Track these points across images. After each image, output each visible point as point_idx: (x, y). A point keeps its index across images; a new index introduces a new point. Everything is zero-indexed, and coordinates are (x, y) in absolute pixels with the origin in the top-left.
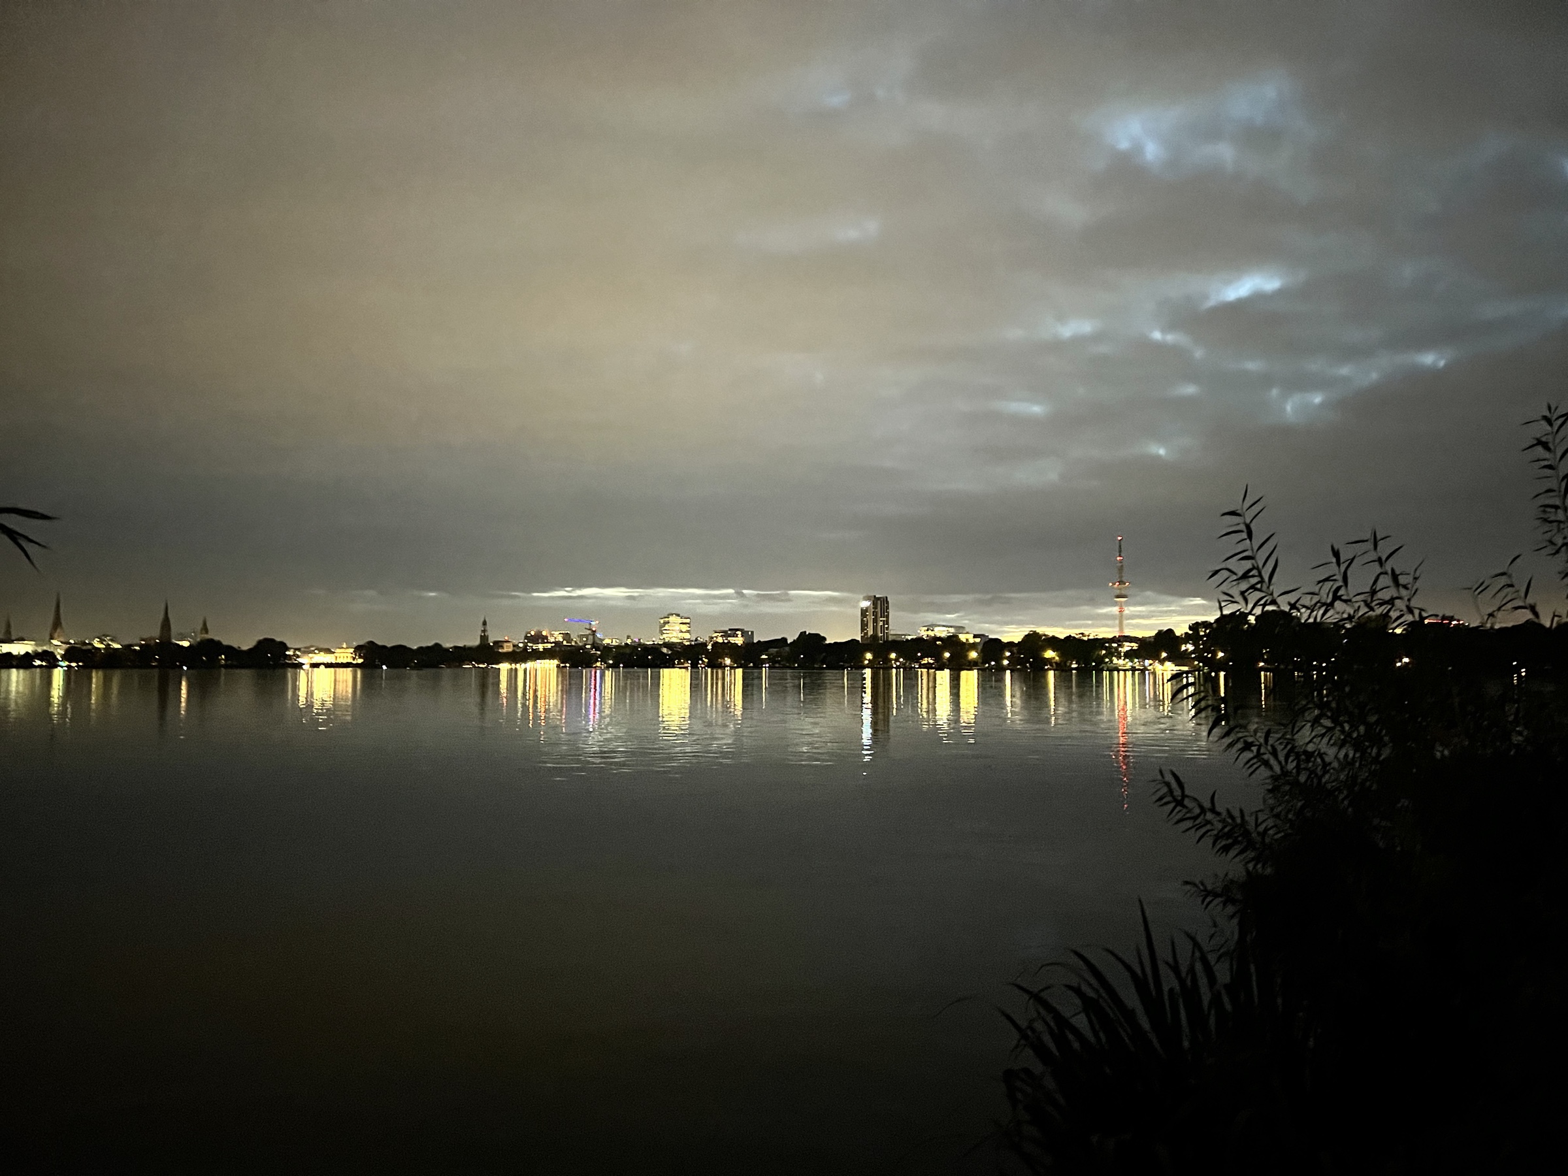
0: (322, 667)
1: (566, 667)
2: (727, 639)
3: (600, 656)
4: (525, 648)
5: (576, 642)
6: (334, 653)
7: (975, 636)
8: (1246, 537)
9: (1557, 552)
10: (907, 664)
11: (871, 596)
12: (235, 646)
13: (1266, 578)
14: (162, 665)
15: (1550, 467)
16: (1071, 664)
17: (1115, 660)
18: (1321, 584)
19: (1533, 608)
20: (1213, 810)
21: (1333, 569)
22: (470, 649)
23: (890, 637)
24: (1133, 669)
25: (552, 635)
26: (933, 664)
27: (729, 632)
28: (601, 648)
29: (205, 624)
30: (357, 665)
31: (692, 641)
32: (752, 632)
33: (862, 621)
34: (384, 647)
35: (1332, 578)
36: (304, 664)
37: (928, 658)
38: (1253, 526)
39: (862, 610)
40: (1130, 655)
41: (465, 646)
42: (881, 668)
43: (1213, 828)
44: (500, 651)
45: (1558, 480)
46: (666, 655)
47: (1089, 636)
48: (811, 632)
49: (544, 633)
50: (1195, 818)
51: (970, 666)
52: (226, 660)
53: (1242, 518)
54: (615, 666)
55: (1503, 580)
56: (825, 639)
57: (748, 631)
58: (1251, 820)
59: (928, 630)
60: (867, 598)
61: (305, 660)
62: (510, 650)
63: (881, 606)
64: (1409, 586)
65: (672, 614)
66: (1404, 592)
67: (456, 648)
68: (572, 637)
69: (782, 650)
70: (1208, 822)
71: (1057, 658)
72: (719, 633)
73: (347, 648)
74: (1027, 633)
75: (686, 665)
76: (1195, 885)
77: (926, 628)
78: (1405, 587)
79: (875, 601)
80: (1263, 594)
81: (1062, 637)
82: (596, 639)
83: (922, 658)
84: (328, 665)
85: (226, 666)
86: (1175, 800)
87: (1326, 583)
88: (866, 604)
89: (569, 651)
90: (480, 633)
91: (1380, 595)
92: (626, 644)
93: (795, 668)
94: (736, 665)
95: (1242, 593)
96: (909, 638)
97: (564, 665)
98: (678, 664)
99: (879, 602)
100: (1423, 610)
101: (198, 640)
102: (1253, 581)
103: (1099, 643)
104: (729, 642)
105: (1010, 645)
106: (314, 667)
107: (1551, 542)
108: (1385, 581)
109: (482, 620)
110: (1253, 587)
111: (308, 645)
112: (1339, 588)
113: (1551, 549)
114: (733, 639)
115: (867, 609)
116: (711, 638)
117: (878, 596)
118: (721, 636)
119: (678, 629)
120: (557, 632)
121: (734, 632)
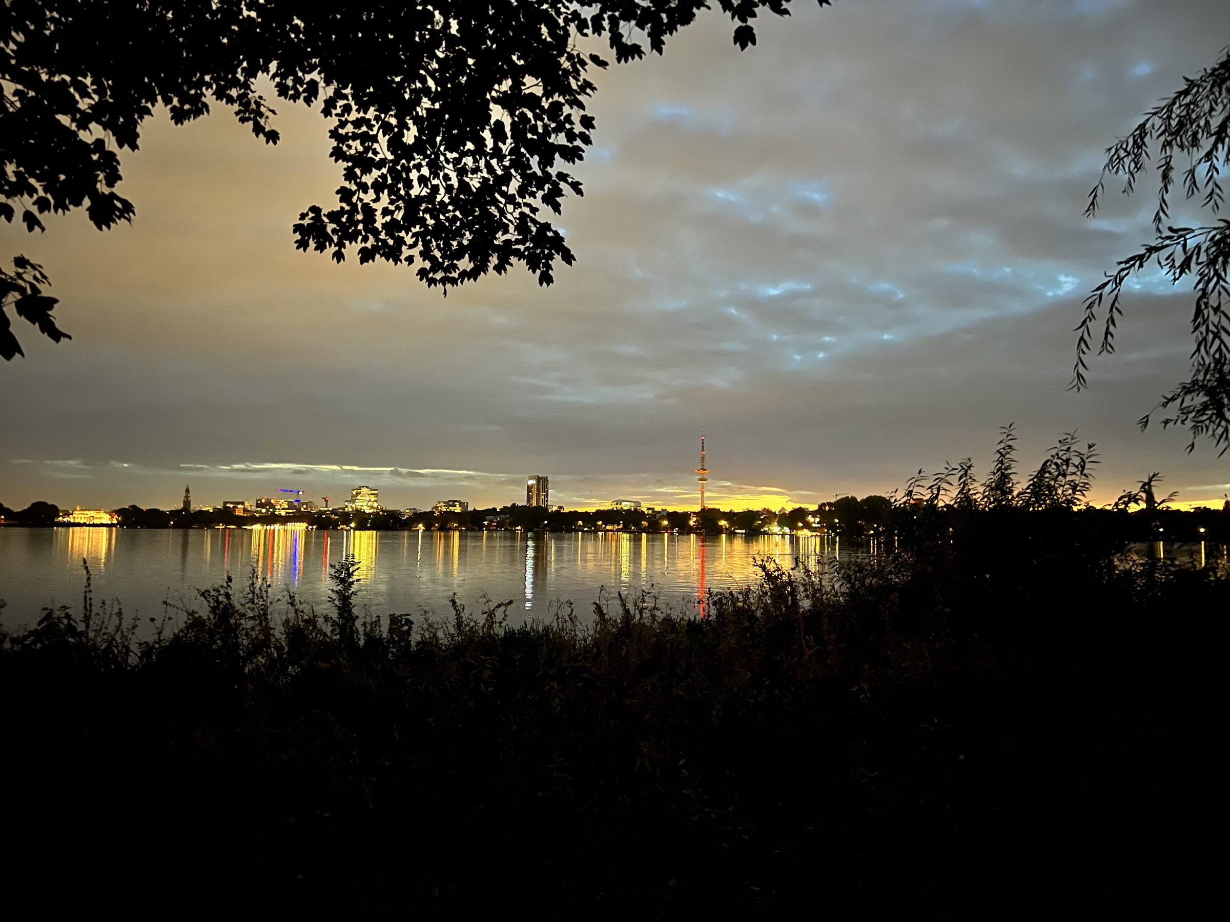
2: (449, 509)
11: (535, 476)
12: (12, 508)
27: (450, 503)
28: (331, 513)
30: (112, 525)
32: (467, 503)
33: (528, 495)
34: (142, 510)
39: (528, 486)
52: (4, 519)
57: (465, 503)
60: (531, 478)
63: (542, 483)
65: (363, 487)
69: (494, 517)
71: (727, 525)
72: (442, 503)
79: (539, 479)
85: (4, 525)
88: (531, 482)
89: (312, 515)
90: (183, 499)
94: (462, 529)
99: (541, 481)
104: (451, 511)
109: (185, 488)
114: (453, 508)
115: (532, 486)
116: (436, 508)
117: (540, 476)
118: (444, 506)
119: (368, 498)
120: (283, 501)
121: (453, 503)
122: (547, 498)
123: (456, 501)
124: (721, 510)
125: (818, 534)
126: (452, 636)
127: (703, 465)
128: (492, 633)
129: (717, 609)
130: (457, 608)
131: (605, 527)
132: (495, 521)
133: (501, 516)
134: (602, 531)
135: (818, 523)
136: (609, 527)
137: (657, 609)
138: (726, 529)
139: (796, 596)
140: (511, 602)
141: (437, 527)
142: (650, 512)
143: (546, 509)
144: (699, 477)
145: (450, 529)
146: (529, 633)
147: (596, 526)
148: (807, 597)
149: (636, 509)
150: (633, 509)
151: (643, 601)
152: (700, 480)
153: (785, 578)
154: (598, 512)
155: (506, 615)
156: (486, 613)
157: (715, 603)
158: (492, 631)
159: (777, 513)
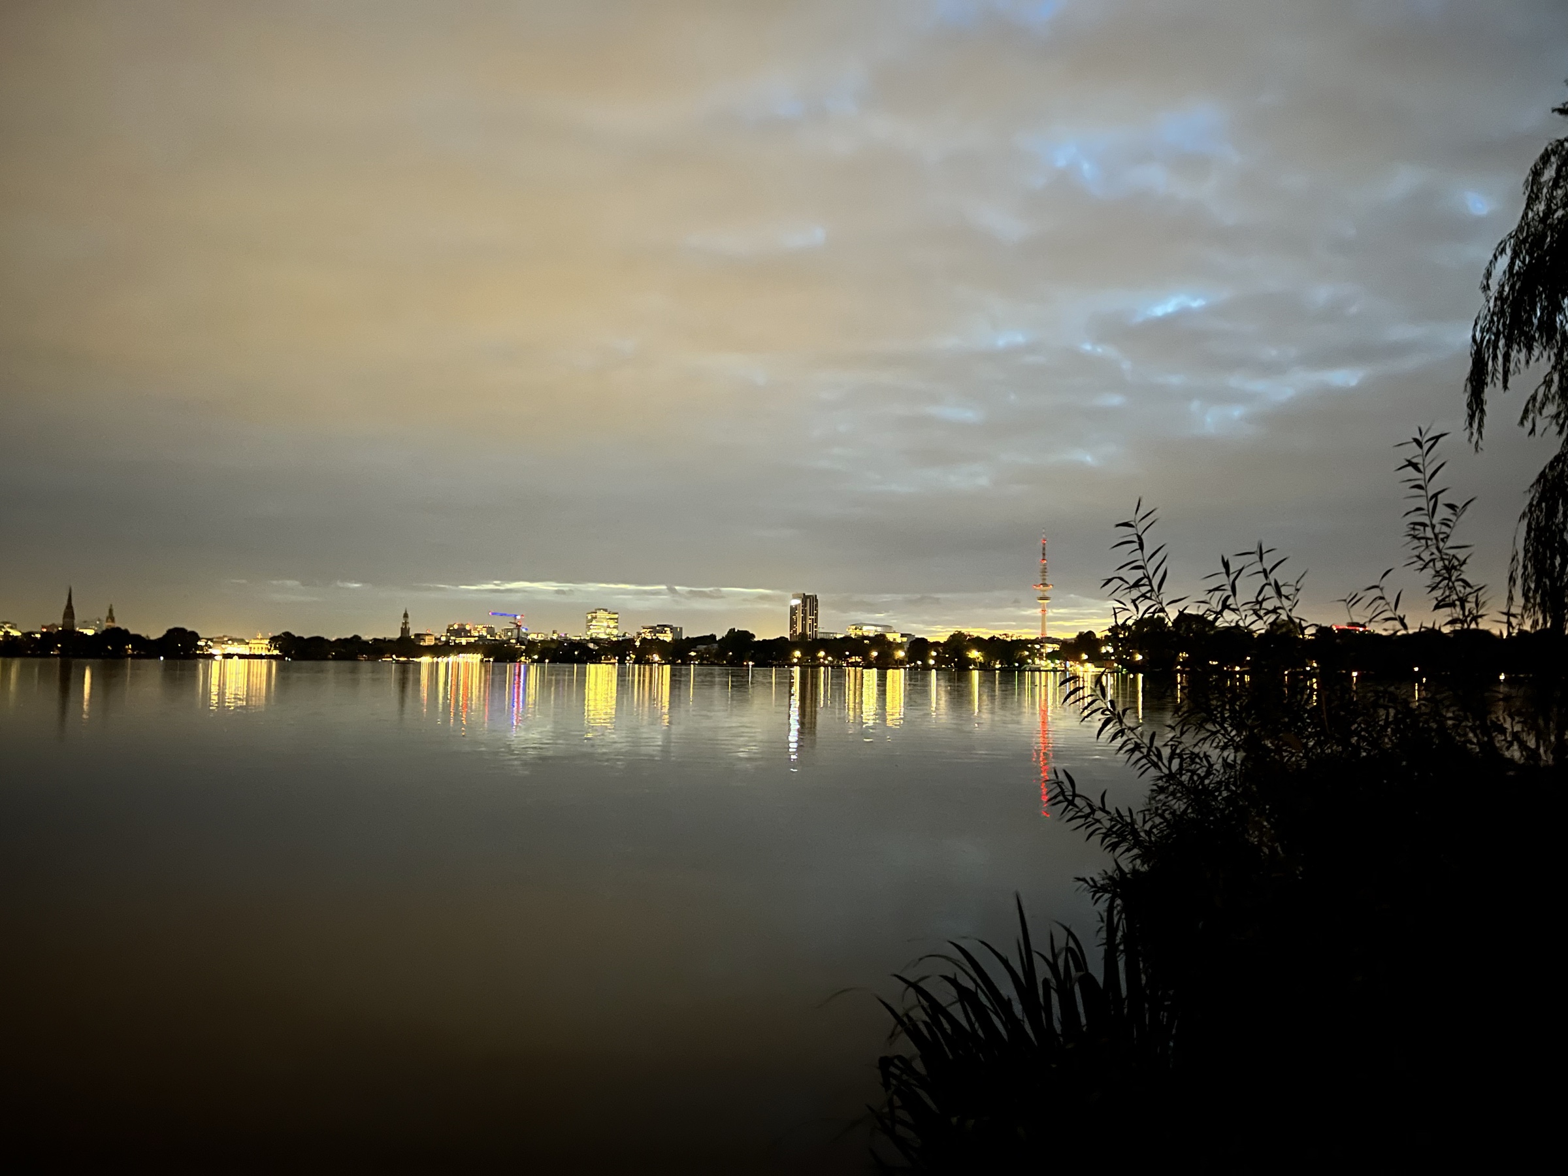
0: (236, 658)
1: (489, 661)
2: (655, 635)
3: (525, 651)
4: (447, 642)
5: (500, 637)
6: (248, 643)
7: (903, 636)
8: (1138, 547)
9: (1425, 567)
10: (835, 662)
11: (800, 594)
12: (144, 635)
13: (1156, 588)
14: (63, 654)
15: (1419, 487)
16: (995, 664)
17: (1037, 661)
18: (1212, 593)
19: (1402, 620)
20: (1103, 810)
21: (1222, 580)
22: (390, 641)
23: (818, 635)
24: (1055, 670)
25: (475, 629)
26: (860, 662)
27: (657, 628)
28: (526, 643)
29: (111, 611)
30: (272, 657)
31: (620, 637)
32: (681, 629)
33: (791, 619)
34: (301, 638)
35: (1222, 588)
36: (216, 655)
37: (855, 656)
38: (1143, 537)
39: (791, 607)
40: (1052, 656)
41: (385, 638)
42: (810, 667)
43: (1101, 826)
44: (421, 644)
45: (1427, 497)
46: (593, 650)
47: (1012, 637)
48: (740, 629)
49: (468, 628)
50: (1087, 816)
51: (898, 664)
52: (132, 649)
53: (1134, 529)
54: (541, 661)
55: (1376, 593)
56: (753, 636)
57: (677, 628)
58: (1139, 819)
59: (856, 629)
60: (795, 597)
61: (217, 651)
62: (432, 643)
63: (810, 603)
64: (1291, 597)
65: (600, 609)
66: (1286, 603)
67: (375, 640)
68: (496, 631)
69: (709, 646)
70: (1098, 821)
71: (981, 658)
72: (647, 628)
73: (261, 639)
74: (952, 634)
75: (612, 661)
76: (1084, 880)
77: (854, 627)
78: (1287, 597)
79: (805, 598)
80: (1152, 603)
81: (986, 637)
82: (521, 632)
83: (850, 656)
84: (241, 656)
85: (132, 656)
86: (1067, 800)
87: (1216, 592)
88: (798, 602)
89: (493, 645)
90: (400, 625)
91: (1265, 605)
92: (552, 639)
93: (723, 665)
94: (663, 662)
95: (1134, 601)
96: (839, 636)
97: (487, 659)
98: (605, 660)
99: (808, 600)
100: (1304, 620)
101: (104, 628)
102: (1144, 589)
103: (1021, 644)
104: (657, 638)
105: (936, 645)
106: (227, 658)
107: (1419, 557)
108: (1269, 591)
109: (403, 612)
110: (1144, 596)
111: (221, 635)
112: (1228, 597)
113: (1420, 564)
114: (662, 635)
115: (797, 606)
116: (638, 634)
117: (808, 593)
118: (650, 632)
119: (605, 624)
120: (481, 627)
121: (662, 628)
122: (816, 622)
123: (665, 626)
141: (632, 660)
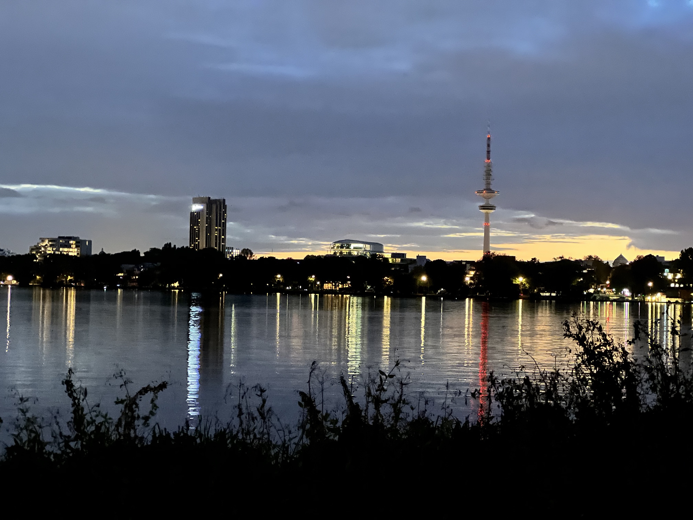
2: (58, 250)
11: (203, 198)
23: (227, 251)
27: (60, 241)
32: (90, 242)
33: (192, 229)
39: (192, 214)
57: (86, 241)
60: (196, 201)
63: (216, 210)
72: (48, 241)
79: (210, 203)
88: (197, 207)
99: (214, 206)
104: (61, 253)
114: (66, 249)
115: (199, 213)
116: (37, 248)
117: (212, 198)
118: (51, 246)
121: (66, 241)
122: (224, 234)
123: (70, 238)
124: (518, 259)
125: (680, 300)
126: (67, 440)
127: (488, 184)
128: (133, 435)
129: (503, 406)
130: (75, 395)
131: (322, 285)
132: (137, 272)
133: (147, 264)
134: (315, 293)
135: (680, 281)
136: (327, 286)
137: (404, 402)
138: (525, 291)
139: (635, 386)
140: (163, 386)
141: (38, 282)
142: (399, 260)
143: (221, 254)
144: (482, 204)
145: (61, 285)
146: (194, 439)
147: (306, 283)
148: (653, 389)
149: (374, 256)
150: (368, 254)
151: (381, 388)
152: (483, 207)
153: (617, 358)
154: (309, 259)
155: (155, 407)
156: (122, 402)
157: (499, 397)
158: (132, 432)
159: (611, 266)
